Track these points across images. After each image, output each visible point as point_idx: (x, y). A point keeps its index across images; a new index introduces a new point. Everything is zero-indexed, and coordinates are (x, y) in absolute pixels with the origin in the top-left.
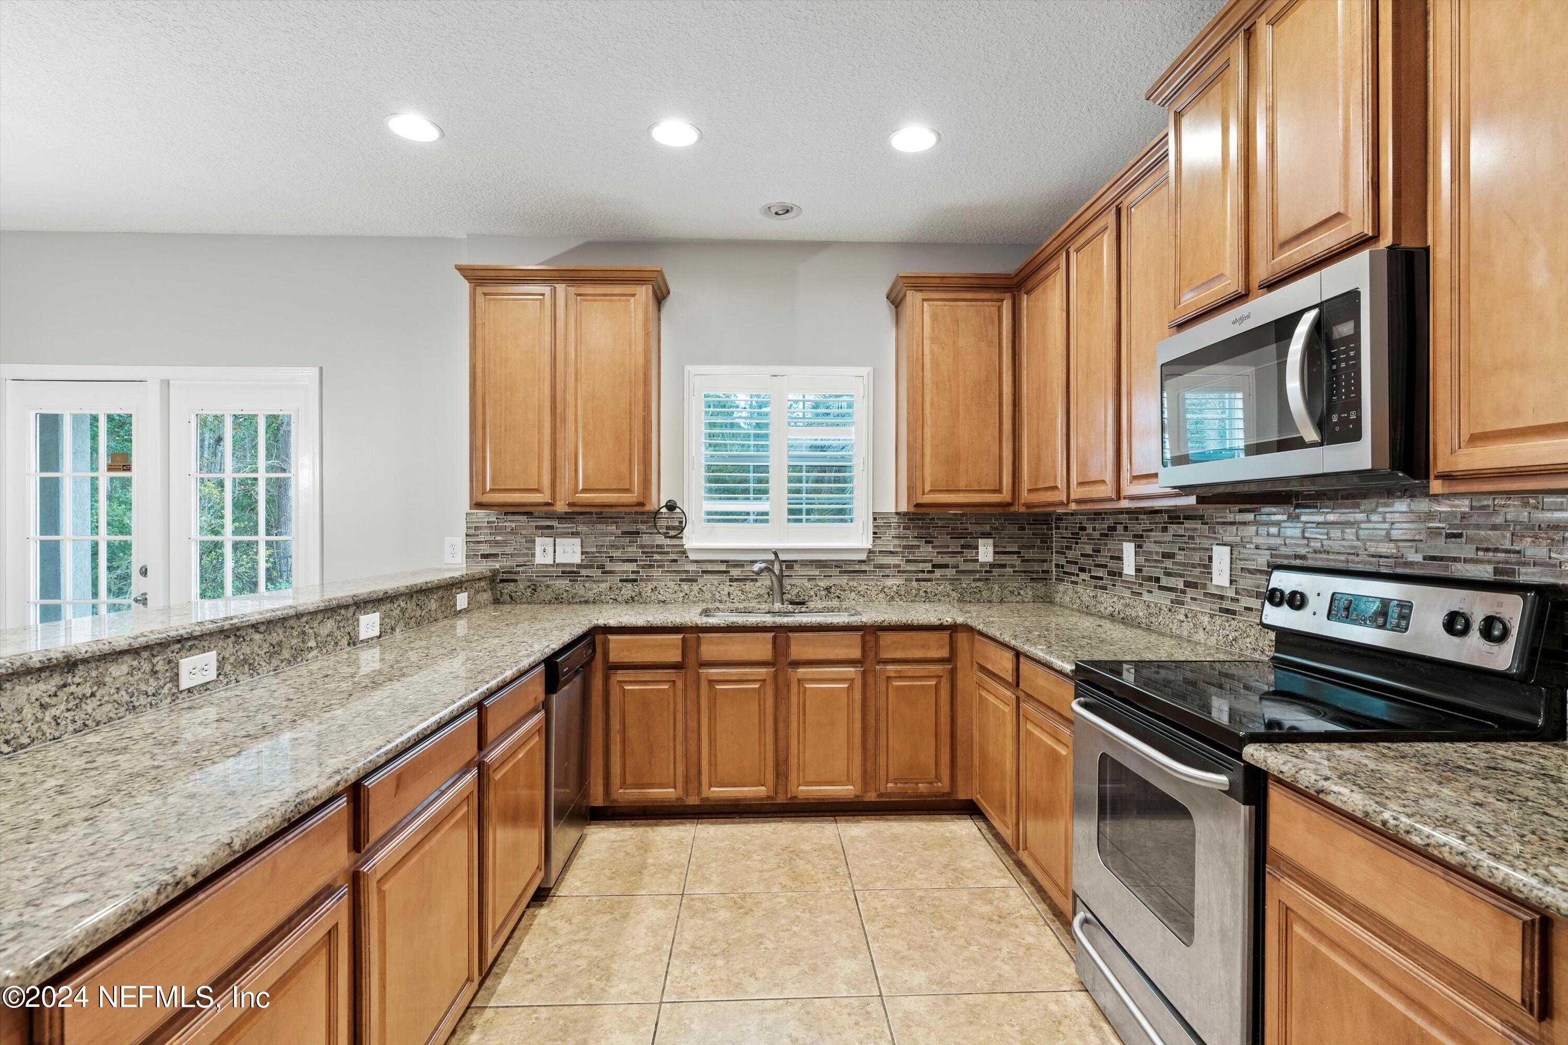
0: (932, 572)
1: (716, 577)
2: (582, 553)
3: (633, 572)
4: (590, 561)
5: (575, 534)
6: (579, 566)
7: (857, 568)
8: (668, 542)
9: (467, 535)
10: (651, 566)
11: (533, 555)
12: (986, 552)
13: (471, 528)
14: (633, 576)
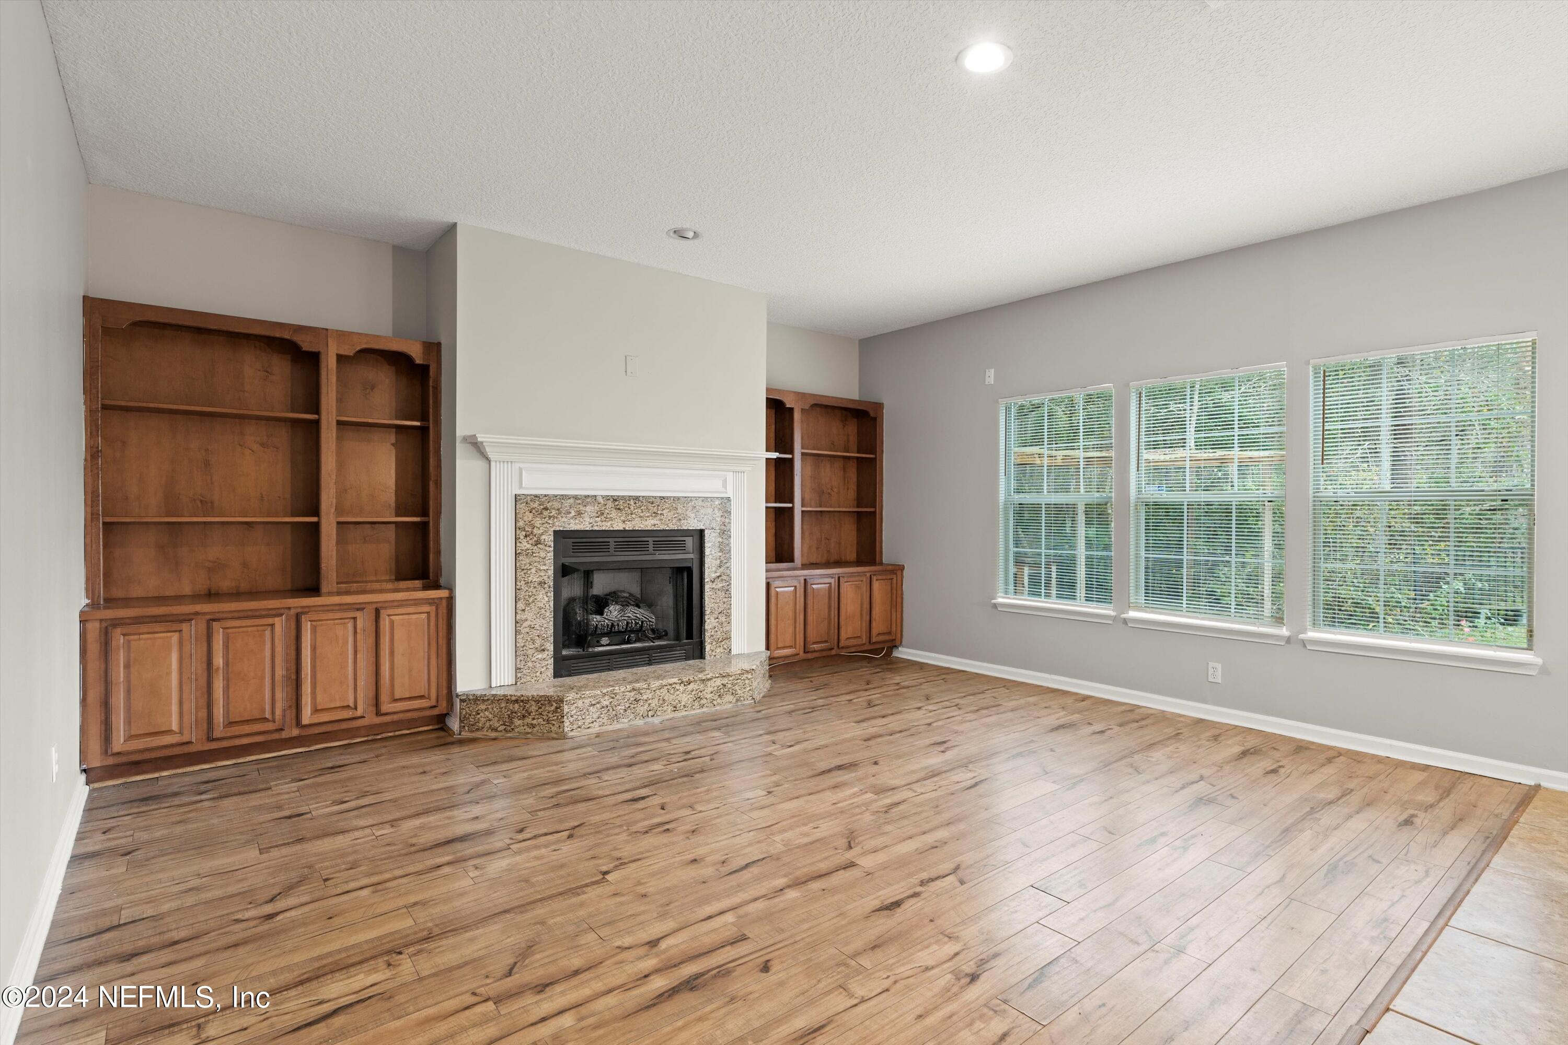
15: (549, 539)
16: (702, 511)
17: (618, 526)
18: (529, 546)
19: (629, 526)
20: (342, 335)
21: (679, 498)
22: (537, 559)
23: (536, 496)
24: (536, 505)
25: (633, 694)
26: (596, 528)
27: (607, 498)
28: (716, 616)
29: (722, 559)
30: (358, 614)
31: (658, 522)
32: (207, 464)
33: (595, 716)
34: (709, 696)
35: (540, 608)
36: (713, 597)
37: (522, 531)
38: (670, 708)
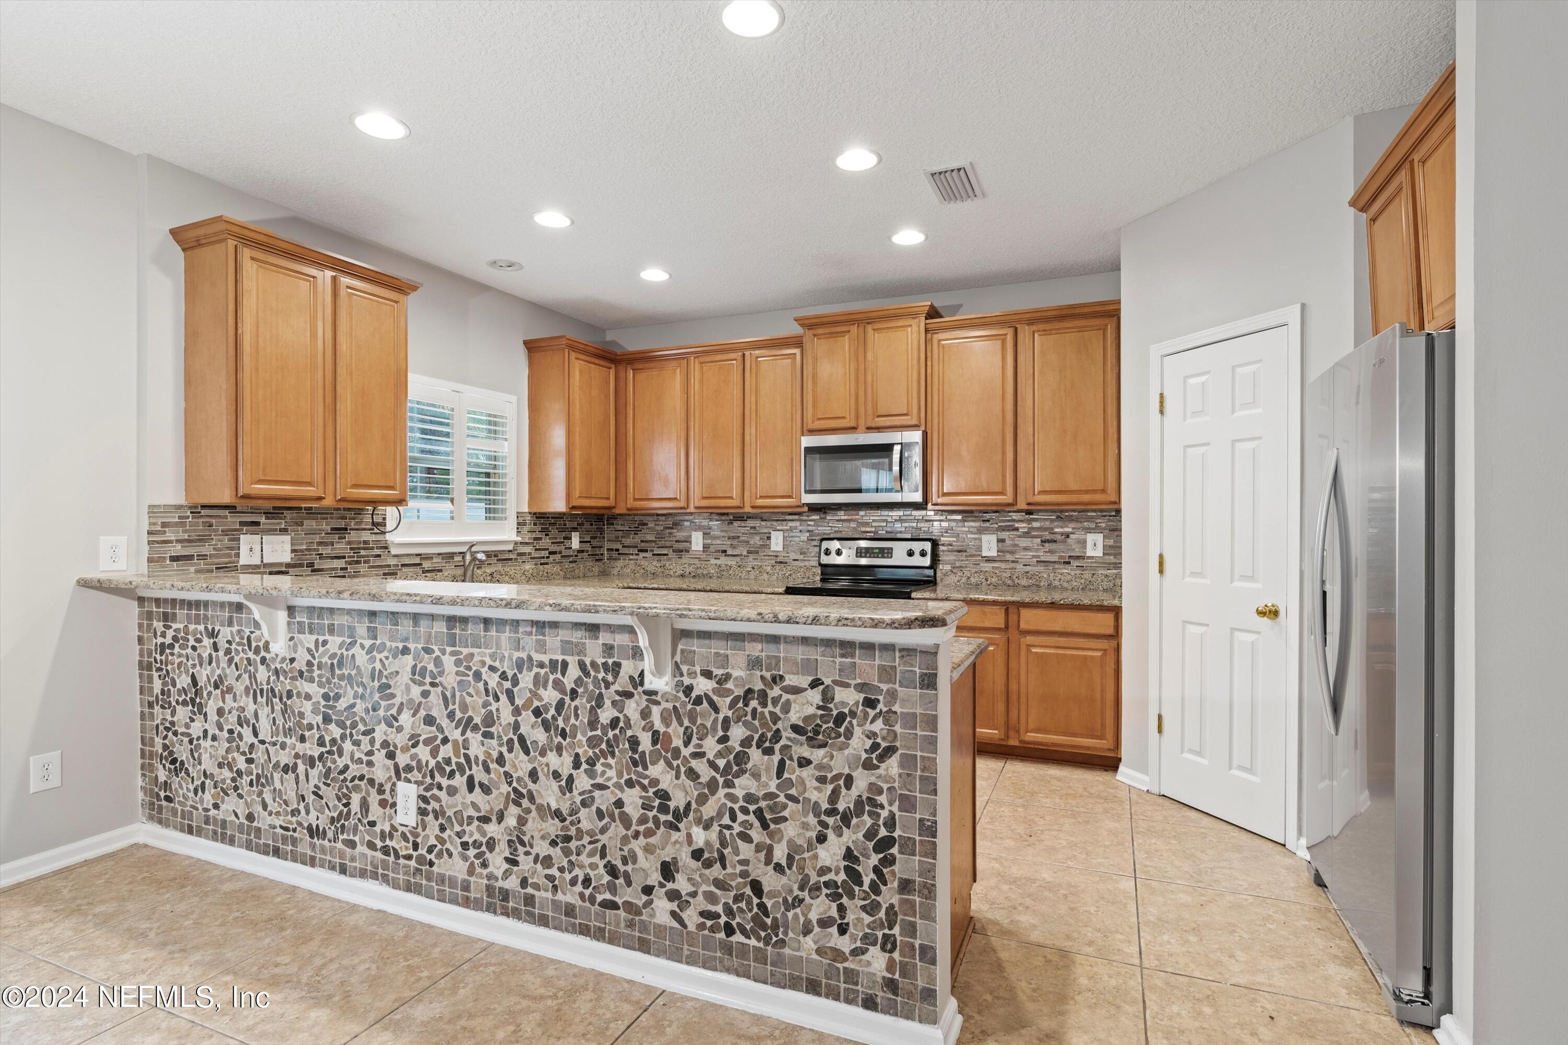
0: (548, 557)
1: (412, 569)
2: (293, 551)
3: (342, 569)
4: (299, 559)
5: (284, 531)
6: (288, 565)
7: (507, 556)
8: (374, 538)
9: (149, 533)
10: (358, 562)
11: (238, 555)
12: (575, 543)
13: (154, 524)
14: (341, 573)
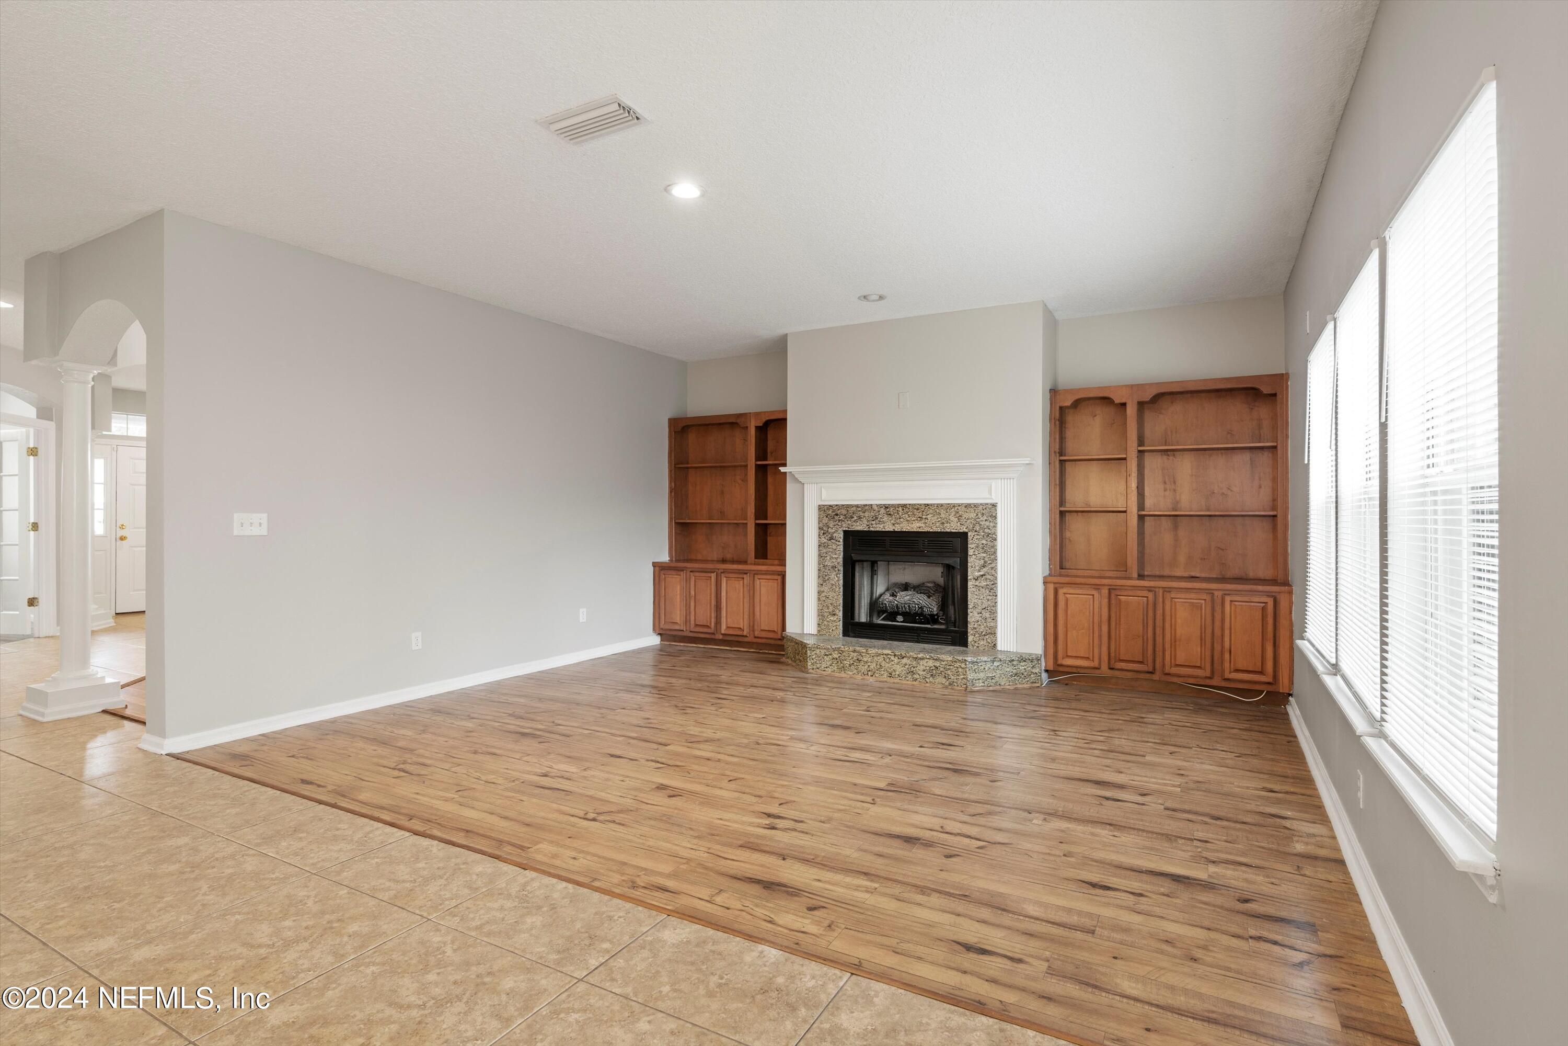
15: (840, 536)
16: (965, 516)
17: (889, 527)
18: (825, 541)
19: (897, 528)
20: (757, 414)
21: (942, 505)
22: (831, 550)
23: (830, 506)
24: (830, 512)
25: (855, 654)
26: (872, 529)
27: (880, 506)
28: (979, 611)
29: (986, 559)
30: (745, 576)
31: (923, 525)
32: (722, 492)
33: (829, 663)
34: (921, 673)
35: (833, 585)
36: (976, 593)
37: (823, 530)
38: (886, 674)
